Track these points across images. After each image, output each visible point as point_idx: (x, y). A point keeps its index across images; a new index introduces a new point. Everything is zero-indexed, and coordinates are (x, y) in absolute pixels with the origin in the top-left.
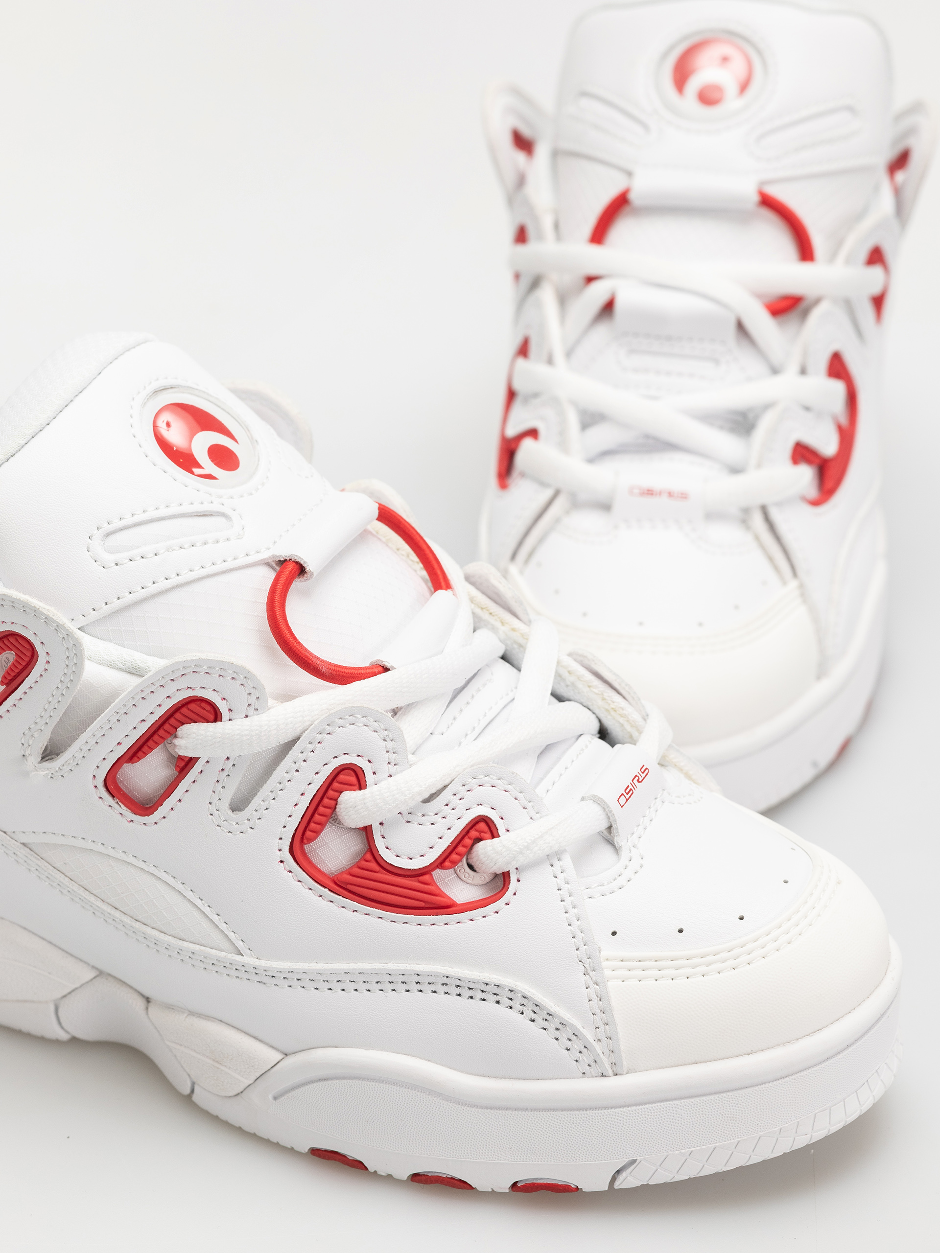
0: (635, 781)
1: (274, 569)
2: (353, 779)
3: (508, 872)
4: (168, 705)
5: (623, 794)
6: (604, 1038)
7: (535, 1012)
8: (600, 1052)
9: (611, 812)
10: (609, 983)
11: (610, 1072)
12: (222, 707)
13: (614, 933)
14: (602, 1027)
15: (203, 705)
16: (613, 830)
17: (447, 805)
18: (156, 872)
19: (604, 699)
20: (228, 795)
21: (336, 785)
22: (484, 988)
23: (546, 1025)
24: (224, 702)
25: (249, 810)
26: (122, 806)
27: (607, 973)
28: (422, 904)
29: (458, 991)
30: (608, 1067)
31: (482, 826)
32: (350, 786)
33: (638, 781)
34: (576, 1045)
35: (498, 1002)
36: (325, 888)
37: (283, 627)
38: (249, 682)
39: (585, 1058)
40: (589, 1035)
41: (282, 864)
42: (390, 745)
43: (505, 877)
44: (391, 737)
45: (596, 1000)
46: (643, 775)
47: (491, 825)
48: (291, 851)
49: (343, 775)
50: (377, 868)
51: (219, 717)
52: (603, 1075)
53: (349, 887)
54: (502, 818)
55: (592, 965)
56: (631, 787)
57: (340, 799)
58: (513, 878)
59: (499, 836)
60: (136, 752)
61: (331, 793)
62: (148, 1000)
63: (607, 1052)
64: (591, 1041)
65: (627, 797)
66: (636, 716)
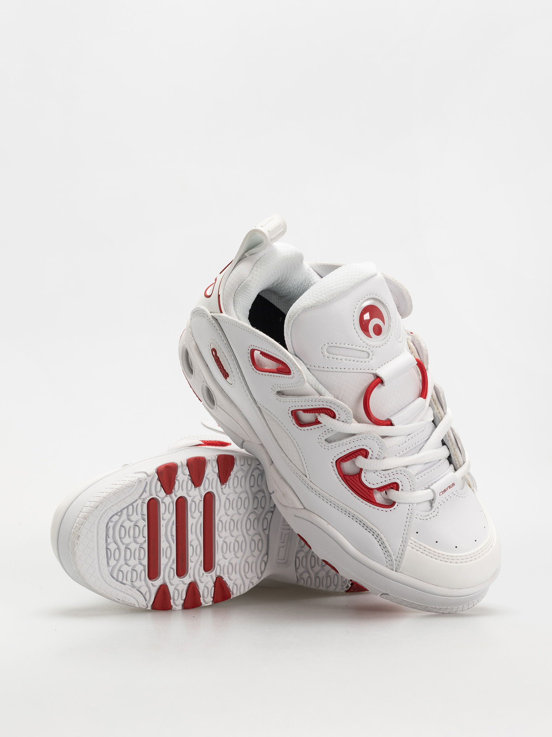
0: (448, 488)
1: (375, 378)
2: (365, 454)
3: (396, 502)
4: (322, 406)
5: (442, 492)
6: (398, 561)
7: (382, 544)
8: (395, 564)
9: (436, 496)
10: (408, 547)
11: (395, 570)
12: (337, 416)
13: (417, 533)
14: (399, 558)
15: (332, 412)
16: (434, 500)
17: (388, 474)
18: (294, 441)
19: (454, 450)
20: (326, 437)
21: (359, 453)
22: (371, 529)
23: (383, 549)
24: (339, 415)
25: (330, 445)
26: (294, 419)
27: (409, 544)
28: (366, 498)
29: (363, 525)
30: (395, 568)
31: (395, 485)
32: (363, 455)
33: (449, 488)
34: (389, 558)
35: (373, 535)
36: (341, 477)
37: (367, 401)
38: (349, 414)
39: (390, 563)
40: (394, 558)
41: (331, 463)
42: (380, 450)
43: (394, 503)
44: (382, 448)
45: (401, 550)
46: (452, 486)
47: (398, 486)
48: (336, 462)
49: (363, 451)
50: (358, 481)
51: (335, 417)
52: (392, 569)
53: (347, 481)
54: (402, 486)
55: (405, 540)
56: (446, 489)
57: (358, 457)
58: (396, 504)
59: (399, 491)
60: (305, 411)
61: (356, 454)
62: (272, 462)
63: (397, 564)
64: (394, 560)
65: (443, 492)
66: (461, 461)
